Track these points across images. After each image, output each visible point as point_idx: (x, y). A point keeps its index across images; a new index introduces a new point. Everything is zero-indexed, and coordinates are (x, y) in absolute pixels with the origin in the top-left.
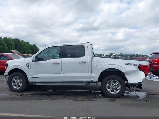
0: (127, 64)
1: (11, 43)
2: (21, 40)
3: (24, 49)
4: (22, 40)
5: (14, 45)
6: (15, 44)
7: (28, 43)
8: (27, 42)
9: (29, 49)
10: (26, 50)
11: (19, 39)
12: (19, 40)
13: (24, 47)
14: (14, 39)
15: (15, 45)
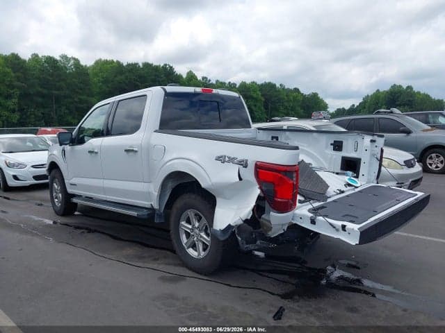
0: (218, 159)
1: (255, 95)
2: (278, 85)
3: (286, 108)
4: (281, 85)
5: (261, 100)
6: (265, 98)
7: (297, 90)
8: (295, 89)
9: (299, 109)
10: (292, 110)
11: (273, 82)
12: (275, 85)
13: (286, 104)
14: (262, 85)
15: (263, 99)
